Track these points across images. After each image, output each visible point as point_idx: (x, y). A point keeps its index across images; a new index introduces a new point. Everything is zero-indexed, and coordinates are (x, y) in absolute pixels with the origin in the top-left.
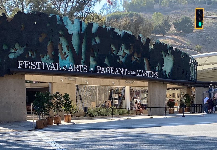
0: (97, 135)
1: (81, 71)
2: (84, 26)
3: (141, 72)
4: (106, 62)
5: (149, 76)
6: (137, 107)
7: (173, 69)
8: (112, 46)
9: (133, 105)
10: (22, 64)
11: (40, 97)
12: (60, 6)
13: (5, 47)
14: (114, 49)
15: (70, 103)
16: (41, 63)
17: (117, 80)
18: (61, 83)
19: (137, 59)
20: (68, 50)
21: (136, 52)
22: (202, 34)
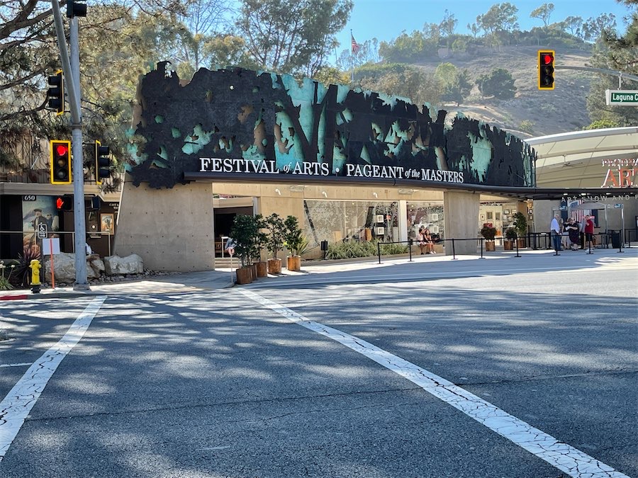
0: (364, 293)
1: (316, 173)
2: (322, 90)
3: (430, 173)
4: (364, 155)
5: (445, 180)
6: (422, 239)
7: (491, 167)
8: (374, 126)
9: (414, 236)
10: (206, 164)
11: (243, 223)
12: (265, 56)
13: (175, 134)
14: (378, 131)
15: (298, 235)
16: (242, 161)
17: (383, 189)
18: (277, 197)
19: (423, 148)
20: (292, 135)
21: (420, 135)
22: (532, 100)
